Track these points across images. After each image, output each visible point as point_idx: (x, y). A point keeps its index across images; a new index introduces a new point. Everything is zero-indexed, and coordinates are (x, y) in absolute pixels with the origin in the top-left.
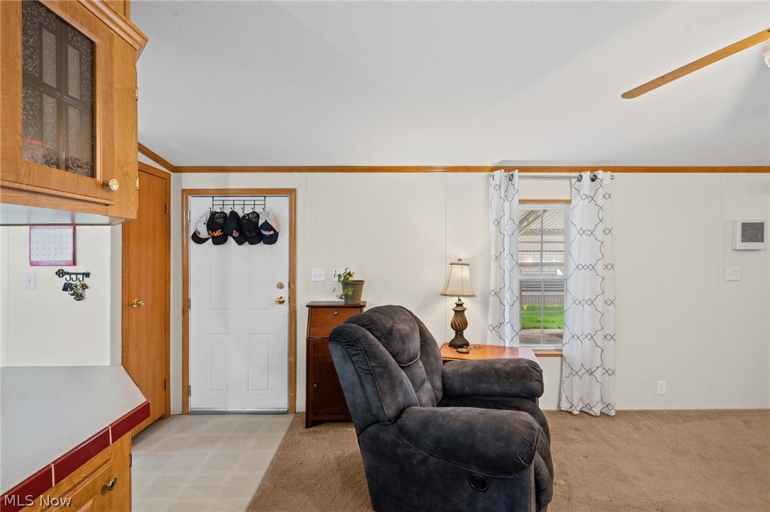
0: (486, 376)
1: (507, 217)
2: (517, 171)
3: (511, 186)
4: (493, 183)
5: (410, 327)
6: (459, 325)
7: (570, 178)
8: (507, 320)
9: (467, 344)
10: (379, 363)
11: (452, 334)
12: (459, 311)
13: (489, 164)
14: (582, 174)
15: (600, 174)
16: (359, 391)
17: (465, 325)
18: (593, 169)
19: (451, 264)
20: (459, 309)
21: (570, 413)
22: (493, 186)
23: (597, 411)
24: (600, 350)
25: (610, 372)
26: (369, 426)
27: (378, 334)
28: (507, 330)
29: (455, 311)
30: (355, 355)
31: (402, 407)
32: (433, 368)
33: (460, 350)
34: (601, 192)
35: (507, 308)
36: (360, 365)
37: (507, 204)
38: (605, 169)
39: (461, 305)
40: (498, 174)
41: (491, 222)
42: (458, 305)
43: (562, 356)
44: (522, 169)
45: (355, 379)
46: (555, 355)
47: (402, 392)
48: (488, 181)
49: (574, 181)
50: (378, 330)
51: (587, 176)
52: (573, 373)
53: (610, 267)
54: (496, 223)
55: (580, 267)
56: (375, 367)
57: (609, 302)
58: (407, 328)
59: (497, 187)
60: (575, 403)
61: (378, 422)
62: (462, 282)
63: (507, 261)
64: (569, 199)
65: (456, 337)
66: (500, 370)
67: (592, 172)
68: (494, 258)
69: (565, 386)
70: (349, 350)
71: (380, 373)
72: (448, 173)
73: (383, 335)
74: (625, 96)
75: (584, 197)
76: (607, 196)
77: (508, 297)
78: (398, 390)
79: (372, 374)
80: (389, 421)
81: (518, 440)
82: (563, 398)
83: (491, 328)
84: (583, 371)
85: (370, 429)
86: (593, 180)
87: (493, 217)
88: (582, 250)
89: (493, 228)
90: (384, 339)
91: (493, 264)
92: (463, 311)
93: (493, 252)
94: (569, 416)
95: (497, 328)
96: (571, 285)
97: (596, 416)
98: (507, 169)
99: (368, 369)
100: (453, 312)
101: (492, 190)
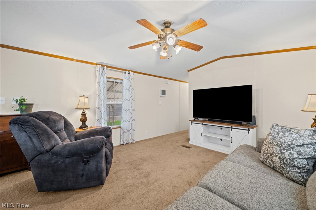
0: (93, 133)
1: (102, 82)
2: (105, 66)
3: (103, 71)
4: (97, 69)
5: (59, 118)
6: (84, 120)
7: (123, 72)
8: (103, 117)
9: (87, 127)
10: (41, 129)
11: (81, 123)
12: (84, 115)
13: (95, 62)
14: (126, 71)
15: (130, 72)
16: (29, 143)
17: (86, 120)
18: (129, 71)
19: (80, 97)
20: (84, 114)
21: (123, 145)
22: (97, 70)
23: (130, 142)
24: (131, 124)
25: (134, 130)
26: (36, 157)
27: (41, 120)
28: (103, 121)
29: (82, 115)
30: (27, 128)
31: (54, 145)
32: (70, 134)
33: (84, 128)
34: (131, 78)
35: (103, 113)
36: (29, 132)
37: (102, 77)
38: (132, 71)
39: (85, 112)
40: (99, 66)
41: (96, 83)
42: (83, 112)
43: (121, 128)
44: (107, 67)
45: (28, 138)
46: (119, 128)
47: (54, 140)
48: (95, 68)
49: (124, 73)
50: (41, 118)
51: (127, 72)
52: (124, 132)
53: (133, 100)
54: (98, 83)
55: (126, 100)
56: (38, 131)
57: (133, 110)
58: (57, 118)
59: (98, 71)
60: (124, 141)
61: (41, 153)
62: (85, 103)
63: (102, 97)
64: (122, 79)
65: (82, 124)
66: (98, 131)
67: (128, 71)
68: (97, 95)
69: (122, 137)
70: (23, 127)
71: (42, 133)
72: (78, 62)
73: (44, 120)
74: (129, 48)
75: (126, 78)
76: (132, 79)
77: (103, 109)
78: (51, 139)
79: (37, 134)
80: (47, 151)
81: (98, 142)
82: (121, 140)
83: (97, 120)
84: (127, 131)
85: (36, 158)
86: (129, 74)
87: (97, 81)
88: (126, 94)
89: (97, 85)
90: (45, 121)
91: (97, 98)
92: (85, 115)
93: (97, 94)
94: (123, 146)
95: (99, 120)
96: (123, 105)
97: (130, 144)
98: (102, 65)
99: (35, 132)
100: (81, 115)
101: (97, 72)
